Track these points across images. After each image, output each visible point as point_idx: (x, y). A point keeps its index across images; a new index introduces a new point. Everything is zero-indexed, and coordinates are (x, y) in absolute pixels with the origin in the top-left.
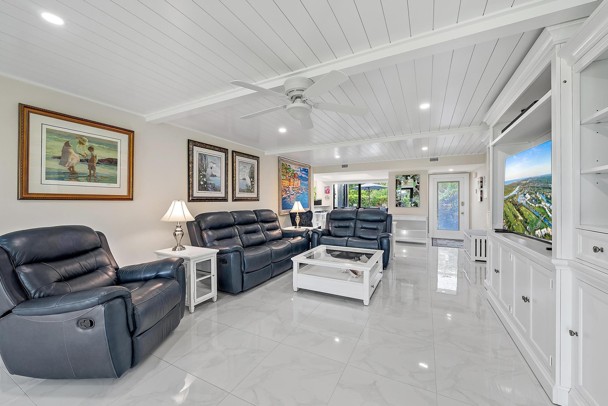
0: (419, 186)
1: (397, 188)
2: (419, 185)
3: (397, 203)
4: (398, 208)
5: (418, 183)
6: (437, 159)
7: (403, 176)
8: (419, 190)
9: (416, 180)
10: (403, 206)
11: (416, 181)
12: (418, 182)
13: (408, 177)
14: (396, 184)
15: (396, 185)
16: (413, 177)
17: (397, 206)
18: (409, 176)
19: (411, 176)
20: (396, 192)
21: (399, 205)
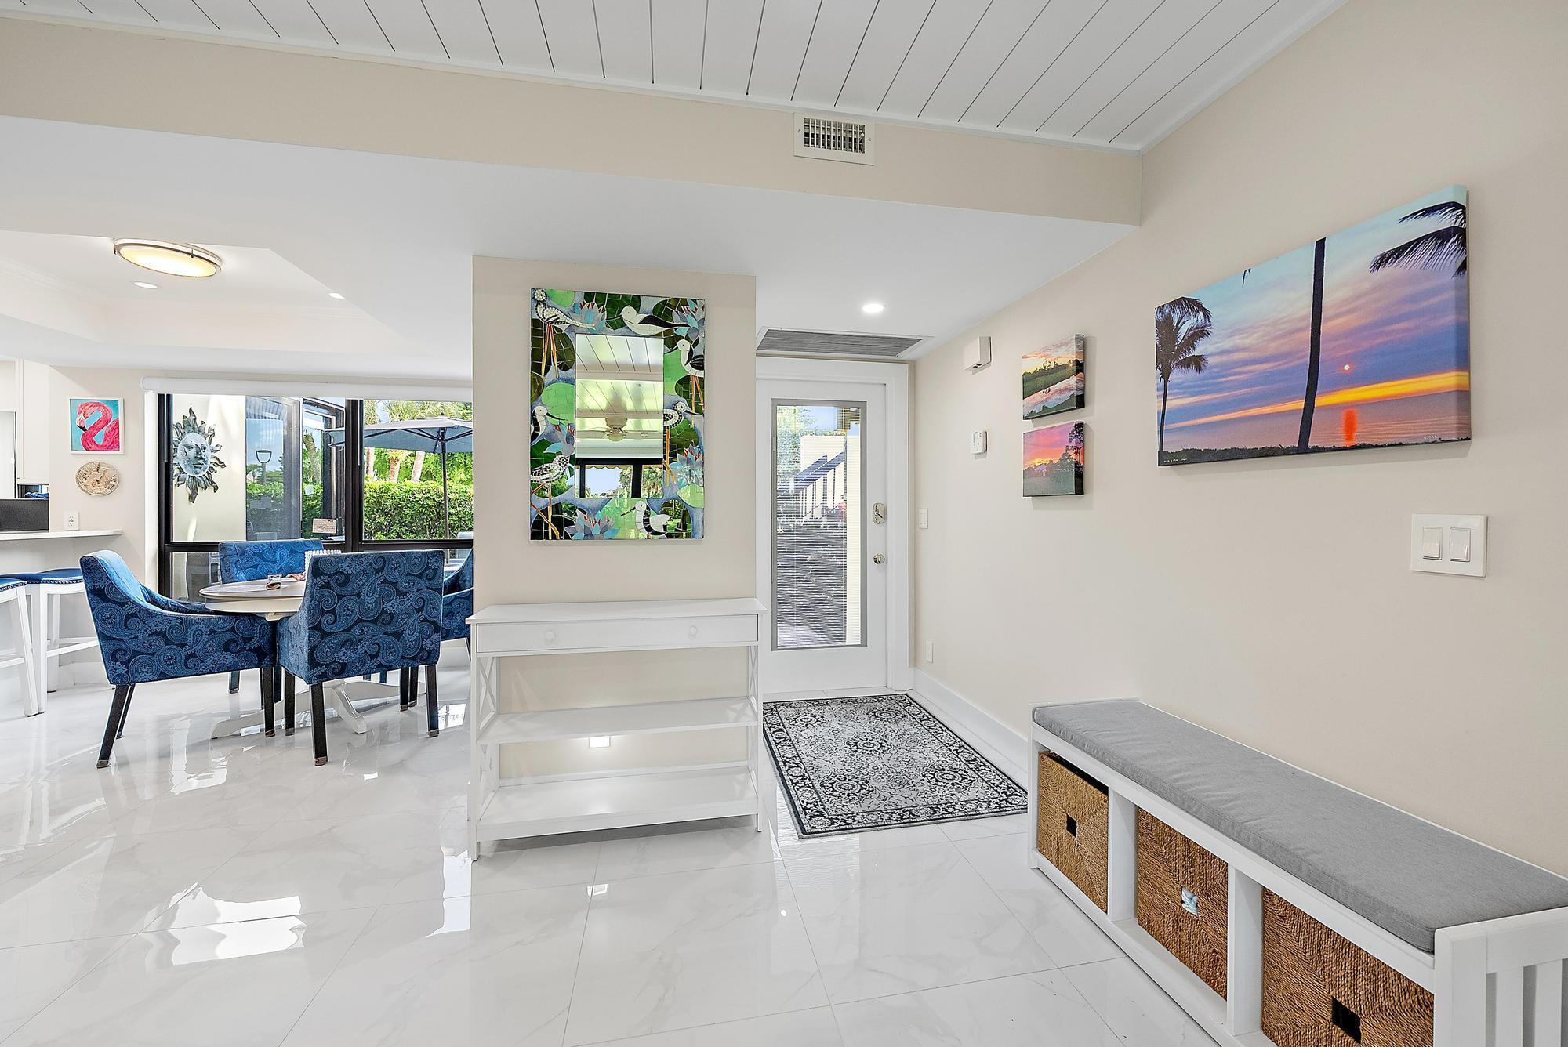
0: (701, 380)
1: (537, 388)
2: (700, 374)
3: (545, 512)
4: (552, 550)
5: (698, 362)
6: (853, 140)
7: (589, 296)
8: (699, 411)
9: (680, 338)
10: (589, 536)
11: (684, 346)
12: (697, 351)
13: (628, 313)
14: (536, 355)
15: (536, 368)
16: (661, 316)
17: (538, 531)
18: (635, 302)
19: (648, 306)
20: (535, 422)
21: (558, 522)
